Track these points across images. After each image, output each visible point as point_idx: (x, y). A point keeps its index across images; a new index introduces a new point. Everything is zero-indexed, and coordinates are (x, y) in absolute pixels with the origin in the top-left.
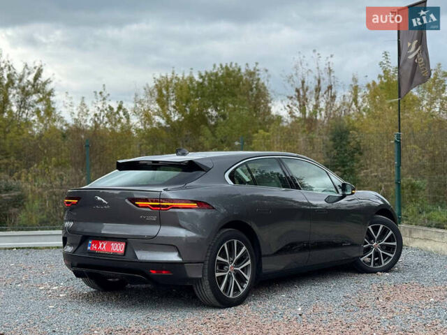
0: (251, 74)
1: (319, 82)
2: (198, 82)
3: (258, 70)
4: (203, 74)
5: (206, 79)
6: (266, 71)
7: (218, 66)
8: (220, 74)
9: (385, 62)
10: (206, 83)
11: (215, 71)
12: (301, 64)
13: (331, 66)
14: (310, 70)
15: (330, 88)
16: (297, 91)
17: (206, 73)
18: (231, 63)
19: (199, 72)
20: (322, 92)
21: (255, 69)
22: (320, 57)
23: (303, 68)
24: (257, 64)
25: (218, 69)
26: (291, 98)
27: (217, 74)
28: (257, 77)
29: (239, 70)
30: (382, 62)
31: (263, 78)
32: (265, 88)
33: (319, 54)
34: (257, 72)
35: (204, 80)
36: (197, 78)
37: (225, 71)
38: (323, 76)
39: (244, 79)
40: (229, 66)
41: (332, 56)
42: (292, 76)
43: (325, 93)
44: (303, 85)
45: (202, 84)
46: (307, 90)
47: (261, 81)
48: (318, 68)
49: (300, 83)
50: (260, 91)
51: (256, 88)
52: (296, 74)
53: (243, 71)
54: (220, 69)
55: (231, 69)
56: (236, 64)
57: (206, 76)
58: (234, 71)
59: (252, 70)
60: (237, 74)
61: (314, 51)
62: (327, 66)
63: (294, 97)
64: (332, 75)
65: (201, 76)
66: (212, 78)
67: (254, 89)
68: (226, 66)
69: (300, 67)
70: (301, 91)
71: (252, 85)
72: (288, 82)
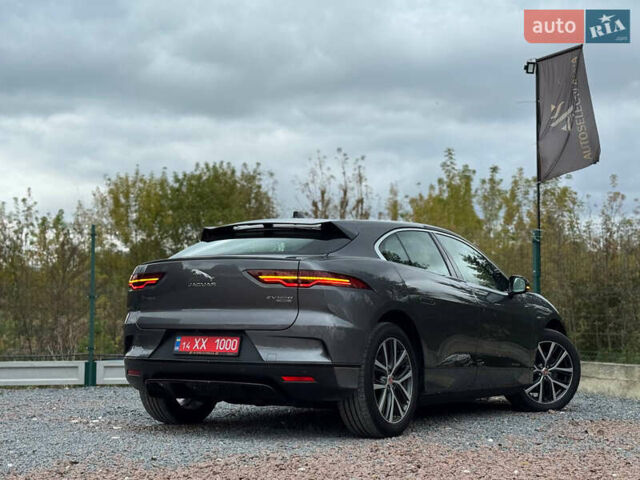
0: (251, 178)
1: (345, 192)
2: (172, 188)
3: (259, 174)
4: (181, 177)
5: (185, 183)
6: (272, 174)
7: (202, 165)
8: (205, 178)
9: (449, 163)
10: (184, 189)
11: (198, 173)
12: (321, 166)
13: (362, 171)
14: (332, 176)
15: (360, 201)
16: (315, 204)
17: (185, 175)
18: (222, 163)
19: (175, 173)
20: (348, 209)
21: (255, 172)
22: (347, 159)
23: (322, 173)
24: (258, 164)
25: (203, 169)
27: (200, 177)
28: (257, 183)
29: (233, 172)
30: (444, 163)
31: (265, 184)
32: (268, 199)
33: (345, 155)
34: (258, 177)
35: (181, 184)
36: (171, 180)
37: (212, 173)
38: (350, 185)
39: (238, 185)
40: (218, 166)
41: (363, 158)
42: (307, 184)
43: (354, 209)
44: (323, 197)
45: (178, 190)
46: (328, 204)
47: (264, 189)
48: (344, 173)
49: (319, 194)
50: (261, 203)
51: (256, 199)
52: (313, 182)
53: (238, 174)
54: (205, 170)
55: (221, 171)
56: (229, 164)
57: (184, 179)
58: (225, 174)
59: (252, 173)
60: (230, 178)
61: (339, 150)
62: (357, 172)
63: (310, 213)
64: (364, 184)
65: (177, 180)
66: (193, 182)
67: (253, 201)
68: (214, 167)
69: (319, 172)
70: (320, 205)
71: (250, 195)
72: (303, 192)
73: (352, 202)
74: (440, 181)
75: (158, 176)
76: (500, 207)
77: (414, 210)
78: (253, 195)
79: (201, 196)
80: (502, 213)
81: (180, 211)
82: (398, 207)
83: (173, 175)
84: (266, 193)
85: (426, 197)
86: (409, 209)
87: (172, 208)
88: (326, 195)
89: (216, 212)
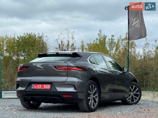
0: (40, 38)
1: (68, 42)
2: (17, 41)
3: (43, 36)
4: (19, 37)
5: (21, 39)
6: (47, 37)
7: (26, 34)
8: (26, 37)
9: (100, 34)
10: (20, 41)
11: (24, 36)
12: (61, 34)
13: (73, 36)
14: (64, 37)
15: (73, 45)
16: (59, 45)
17: (21, 36)
18: (32, 33)
19: (18, 36)
20: (69, 47)
21: (42, 36)
22: (69, 32)
23: (62, 36)
24: (43, 33)
25: (26, 35)
26: (57, 48)
27: (25, 37)
28: (42, 39)
29: (35, 36)
30: (99, 34)
31: (45, 39)
32: (46, 44)
33: (68, 31)
34: (43, 37)
35: (19, 39)
36: (16, 38)
37: (29, 36)
38: (70, 40)
39: (37, 40)
40: (30, 34)
41: (74, 32)
42: (57, 39)
43: (71, 47)
44: (62, 43)
45: (19, 41)
46: (63, 45)
47: (44, 41)
48: (68, 36)
49: (61, 42)
50: (43, 45)
51: (42, 43)
52: (59, 39)
53: (37, 36)
54: (27, 35)
55: (32, 35)
56: (34, 33)
57: (20, 38)
58: (33, 36)
59: (41, 36)
60: (34, 38)
61: (67, 29)
62: (72, 36)
63: (58, 48)
64: (74, 39)
65: (18, 38)
66: (23, 39)
67: (41, 44)
68: (29, 34)
69: (61, 36)
70: (61, 46)
71: (40, 42)
72: (56, 42)
73: (70, 45)
74: (97, 39)
75: (13, 37)
76: (114, 47)
77: (89, 47)
78: (41, 43)
79: (25, 43)
80: (114, 49)
81: (19, 47)
82: (84, 47)
83: (17, 36)
84: (45, 42)
85: (92, 43)
86: (87, 47)
87: (17, 46)
88: (63, 43)
89: (30, 47)
